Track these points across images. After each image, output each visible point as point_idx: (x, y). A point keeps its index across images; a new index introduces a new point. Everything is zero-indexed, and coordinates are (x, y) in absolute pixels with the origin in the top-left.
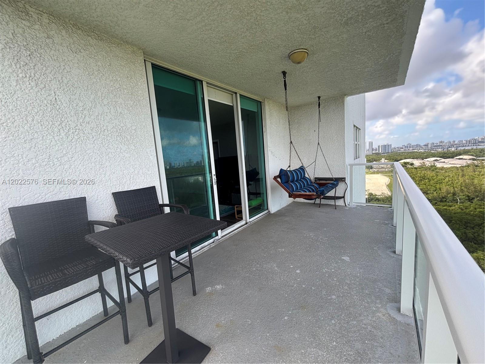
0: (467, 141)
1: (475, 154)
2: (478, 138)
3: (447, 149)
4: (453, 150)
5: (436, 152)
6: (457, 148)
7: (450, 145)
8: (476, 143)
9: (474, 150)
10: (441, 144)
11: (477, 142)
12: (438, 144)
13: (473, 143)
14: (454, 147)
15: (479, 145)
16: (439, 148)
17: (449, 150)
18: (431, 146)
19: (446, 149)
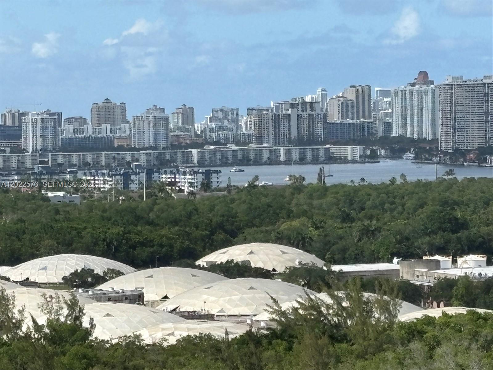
0: (260, 118)
1: (317, 228)
2: (324, 96)
3: (150, 174)
4: (187, 189)
5: (76, 198)
6: (208, 174)
7: (162, 144)
8: (312, 140)
9: (311, 197)
10: (107, 130)
11: (319, 129)
12: (88, 130)
13: (300, 141)
14: (187, 160)
15: (331, 159)
16: (97, 166)
17: (162, 187)
18: (43, 138)
19: (143, 177)
